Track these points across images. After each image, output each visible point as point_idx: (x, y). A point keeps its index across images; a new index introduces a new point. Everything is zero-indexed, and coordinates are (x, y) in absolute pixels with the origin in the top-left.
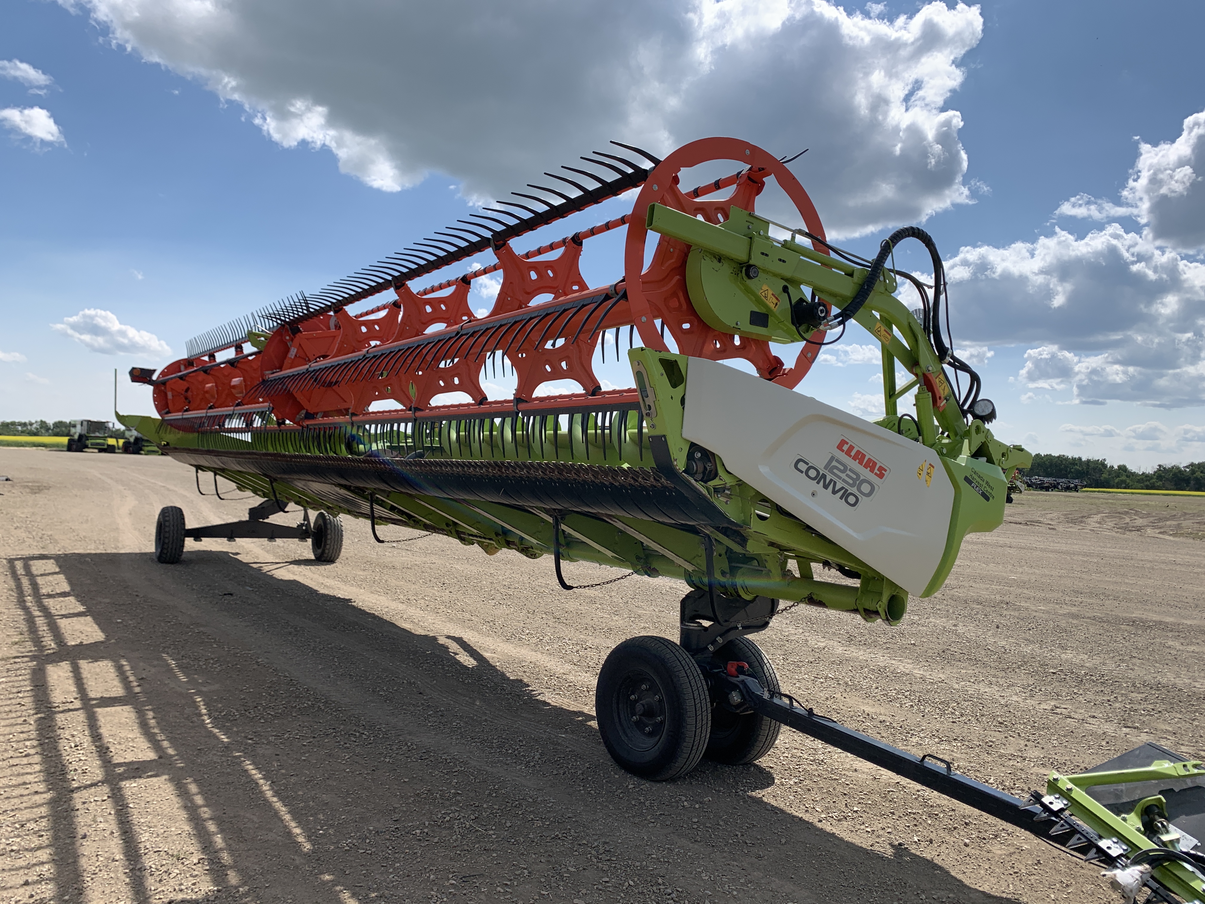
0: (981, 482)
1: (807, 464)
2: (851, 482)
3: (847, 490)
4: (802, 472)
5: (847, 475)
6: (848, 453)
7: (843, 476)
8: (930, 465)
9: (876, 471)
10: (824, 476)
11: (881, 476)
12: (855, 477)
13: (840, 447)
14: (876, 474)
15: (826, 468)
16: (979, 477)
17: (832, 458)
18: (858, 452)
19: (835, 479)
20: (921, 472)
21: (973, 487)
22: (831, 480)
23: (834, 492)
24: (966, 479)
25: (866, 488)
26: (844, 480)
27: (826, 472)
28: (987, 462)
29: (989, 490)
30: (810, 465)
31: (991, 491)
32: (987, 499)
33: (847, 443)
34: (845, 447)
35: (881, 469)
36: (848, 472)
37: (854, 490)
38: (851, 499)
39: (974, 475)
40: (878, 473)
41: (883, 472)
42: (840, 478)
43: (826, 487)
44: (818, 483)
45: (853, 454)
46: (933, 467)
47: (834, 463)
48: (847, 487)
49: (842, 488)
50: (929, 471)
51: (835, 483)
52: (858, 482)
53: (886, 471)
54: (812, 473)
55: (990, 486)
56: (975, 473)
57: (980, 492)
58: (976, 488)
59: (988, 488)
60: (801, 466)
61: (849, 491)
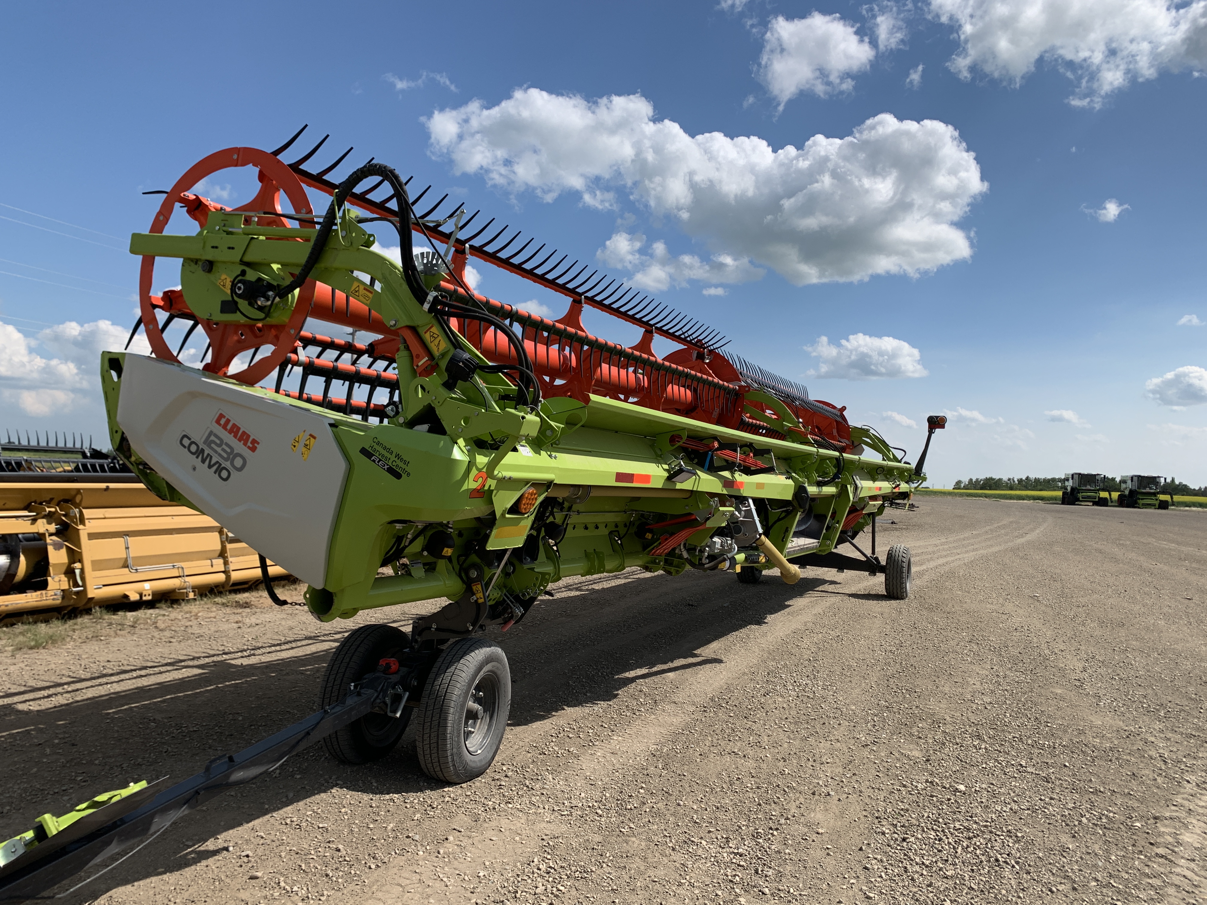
0: (389, 456)
1: (190, 439)
2: (225, 455)
3: (220, 465)
4: (185, 447)
5: (223, 450)
6: (225, 427)
7: (219, 450)
8: (311, 435)
9: (249, 444)
10: (203, 451)
11: (253, 449)
12: (229, 450)
13: (218, 422)
14: (249, 447)
15: (205, 443)
16: (385, 448)
17: (211, 433)
18: (234, 426)
19: (212, 453)
20: (296, 444)
21: (374, 461)
22: (208, 455)
23: (210, 467)
24: (364, 451)
25: (238, 462)
26: (220, 455)
27: (205, 448)
29: (401, 464)
30: (192, 440)
31: (404, 466)
32: (398, 476)
33: (224, 417)
34: (223, 421)
35: (254, 441)
36: (224, 446)
37: (228, 464)
38: (224, 474)
39: (376, 446)
40: (251, 446)
41: (256, 445)
42: (216, 452)
43: (203, 461)
44: (197, 457)
45: (229, 427)
46: (314, 438)
47: (212, 437)
48: (221, 461)
49: (217, 462)
50: (308, 442)
51: (211, 457)
52: (231, 456)
53: (258, 443)
54: (193, 448)
55: (402, 460)
56: (378, 443)
57: (386, 467)
58: (378, 462)
59: (399, 462)
60: (186, 442)
61: (223, 465)
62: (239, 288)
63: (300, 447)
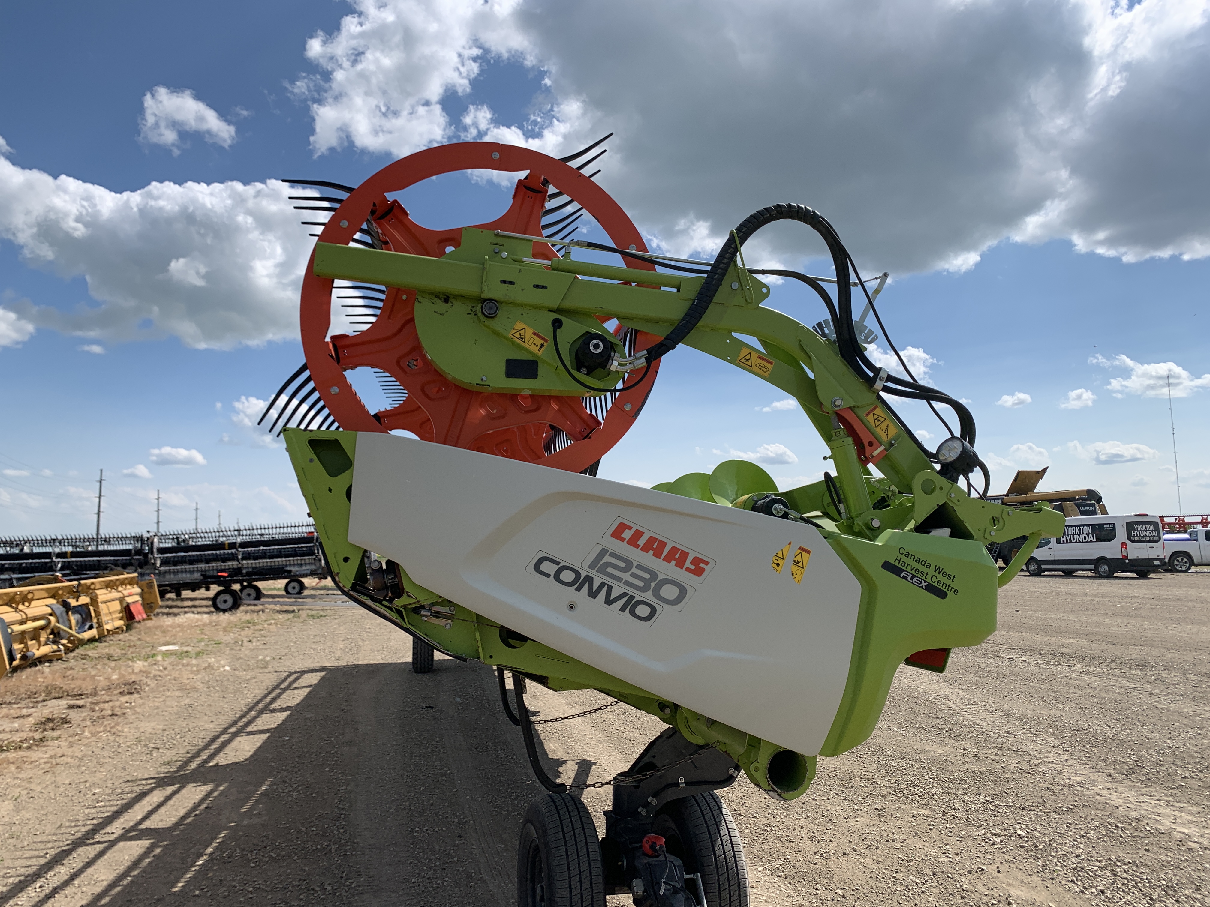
0: (925, 570)
1: (557, 563)
2: (641, 584)
3: (632, 597)
4: (548, 576)
5: (633, 575)
6: (633, 542)
7: (626, 576)
8: (800, 548)
9: (688, 564)
10: (589, 579)
11: (698, 571)
12: (647, 576)
13: (617, 534)
14: (688, 570)
15: (592, 566)
16: (918, 561)
17: (603, 552)
18: (652, 540)
19: (609, 581)
20: (780, 562)
21: (905, 578)
22: (602, 585)
23: (609, 601)
24: (887, 566)
25: (669, 592)
26: (627, 583)
27: (593, 573)
28: (952, 535)
29: (944, 580)
30: (563, 564)
31: (948, 582)
32: (942, 595)
33: (630, 528)
34: (627, 534)
35: (697, 561)
36: (634, 570)
37: (648, 596)
38: (643, 611)
39: (904, 559)
40: (693, 567)
41: (702, 565)
42: (619, 580)
43: (593, 594)
44: (578, 589)
45: (641, 542)
46: (808, 552)
47: (607, 559)
48: (631, 591)
49: (624, 595)
50: (799, 558)
51: (610, 588)
52: (653, 585)
53: (707, 563)
54: (567, 576)
55: (944, 574)
56: (908, 555)
57: (923, 584)
58: (912, 579)
59: (940, 577)
60: (546, 567)
61: (637, 598)
62: (596, 346)
63: (787, 565)
